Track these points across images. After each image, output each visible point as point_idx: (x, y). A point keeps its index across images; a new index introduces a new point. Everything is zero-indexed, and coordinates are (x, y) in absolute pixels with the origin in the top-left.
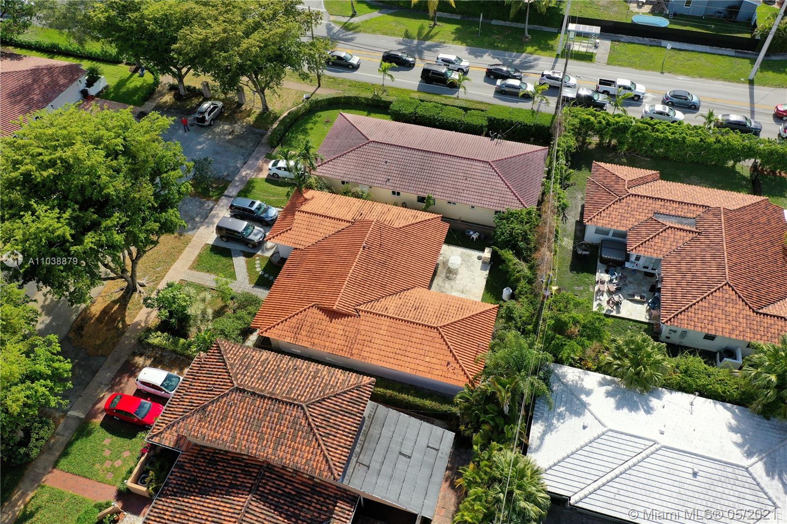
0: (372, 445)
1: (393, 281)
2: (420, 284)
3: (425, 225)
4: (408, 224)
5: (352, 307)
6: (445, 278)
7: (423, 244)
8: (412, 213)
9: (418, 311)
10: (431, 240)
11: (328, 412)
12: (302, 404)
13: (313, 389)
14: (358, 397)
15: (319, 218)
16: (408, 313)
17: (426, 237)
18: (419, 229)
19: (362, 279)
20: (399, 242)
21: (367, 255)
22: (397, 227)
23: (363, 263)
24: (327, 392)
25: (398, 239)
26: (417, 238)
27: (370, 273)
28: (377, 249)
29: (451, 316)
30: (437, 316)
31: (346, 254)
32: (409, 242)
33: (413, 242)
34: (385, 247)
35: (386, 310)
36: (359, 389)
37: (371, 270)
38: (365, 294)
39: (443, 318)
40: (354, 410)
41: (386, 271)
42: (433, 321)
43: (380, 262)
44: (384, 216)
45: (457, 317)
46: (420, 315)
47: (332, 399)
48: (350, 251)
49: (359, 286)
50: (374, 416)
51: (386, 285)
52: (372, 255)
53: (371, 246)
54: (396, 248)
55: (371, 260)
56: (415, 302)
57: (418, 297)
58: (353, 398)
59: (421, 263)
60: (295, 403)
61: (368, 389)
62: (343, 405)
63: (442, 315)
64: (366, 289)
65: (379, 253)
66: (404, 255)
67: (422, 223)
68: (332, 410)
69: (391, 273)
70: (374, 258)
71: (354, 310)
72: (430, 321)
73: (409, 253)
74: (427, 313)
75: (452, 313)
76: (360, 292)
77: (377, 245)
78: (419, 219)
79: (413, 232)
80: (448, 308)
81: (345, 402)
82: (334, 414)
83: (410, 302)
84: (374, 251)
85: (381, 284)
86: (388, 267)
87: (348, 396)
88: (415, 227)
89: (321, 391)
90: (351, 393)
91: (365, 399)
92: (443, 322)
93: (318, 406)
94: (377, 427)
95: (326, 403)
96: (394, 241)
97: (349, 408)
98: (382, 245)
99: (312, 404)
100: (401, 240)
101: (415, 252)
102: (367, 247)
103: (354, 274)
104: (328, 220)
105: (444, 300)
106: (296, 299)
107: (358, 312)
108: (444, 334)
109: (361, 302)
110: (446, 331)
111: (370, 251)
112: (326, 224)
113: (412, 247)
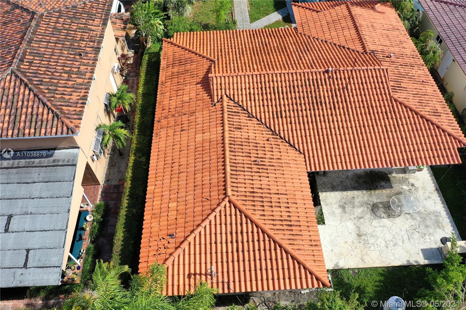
0: (15, 178)
1: (295, 123)
2: (312, 158)
3: (430, 129)
4: (413, 107)
5: (223, 93)
6: (371, 203)
7: (389, 138)
8: (440, 110)
9: (252, 166)
10: (407, 147)
11: (10, 97)
12: (14, 67)
13: (45, 74)
14: (42, 122)
15: (350, 23)
16: (241, 154)
17: (406, 138)
18: (415, 124)
19: (274, 88)
20: (368, 107)
21: (317, 79)
22: (395, 96)
23: (301, 80)
24: (41, 87)
25: (374, 105)
26: (395, 128)
27: (291, 92)
28: (337, 87)
29: (265, 213)
30: (253, 192)
31: (308, 62)
32: (380, 120)
33: (383, 124)
34: (347, 94)
35: (236, 128)
36: (56, 119)
37: (295, 92)
38: (253, 99)
39: (254, 201)
40: (22, 124)
41: (306, 110)
42: (239, 189)
43: (316, 97)
44: (406, 80)
45: (267, 222)
46: (246, 169)
47: (29, 94)
48: (314, 63)
49: (262, 88)
50: (58, 166)
51: (282, 117)
52: (322, 85)
53: (337, 79)
54: (356, 108)
55: (312, 87)
56: (271, 159)
57: (283, 161)
58: (40, 117)
59: (352, 148)
60: (15, 60)
61: (60, 130)
62: (24, 110)
63: (261, 199)
64: (261, 98)
65: (331, 91)
66: (350, 122)
67: (428, 124)
68: (15, 100)
69: (307, 116)
70: (318, 88)
71: (220, 97)
72: (239, 185)
73: (360, 127)
74: (254, 178)
75: (271, 213)
76: (252, 92)
77: (342, 84)
78: (434, 119)
79: (401, 118)
80: (281, 205)
81: (30, 110)
82: (9, 104)
83: (267, 152)
84: (330, 85)
85: (281, 111)
86: (314, 110)
87: (41, 110)
88: (413, 118)
89: (41, 81)
90: (46, 112)
91: (43, 131)
92: (244, 202)
93: (15, 83)
94: (42, 175)
95: (22, 90)
96: (367, 101)
97: (23, 117)
98: (347, 90)
99: (17, 76)
100: (375, 108)
101: (366, 132)
102: (330, 75)
103: (276, 76)
104: (353, 31)
105: (297, 197)
106: (219, 48)
107: (218, 102)
108: (220, 211)
109: (236, 99)
110: (228, 213)
111: (327, 80)
112: (346, 32)
113: (373, 126)
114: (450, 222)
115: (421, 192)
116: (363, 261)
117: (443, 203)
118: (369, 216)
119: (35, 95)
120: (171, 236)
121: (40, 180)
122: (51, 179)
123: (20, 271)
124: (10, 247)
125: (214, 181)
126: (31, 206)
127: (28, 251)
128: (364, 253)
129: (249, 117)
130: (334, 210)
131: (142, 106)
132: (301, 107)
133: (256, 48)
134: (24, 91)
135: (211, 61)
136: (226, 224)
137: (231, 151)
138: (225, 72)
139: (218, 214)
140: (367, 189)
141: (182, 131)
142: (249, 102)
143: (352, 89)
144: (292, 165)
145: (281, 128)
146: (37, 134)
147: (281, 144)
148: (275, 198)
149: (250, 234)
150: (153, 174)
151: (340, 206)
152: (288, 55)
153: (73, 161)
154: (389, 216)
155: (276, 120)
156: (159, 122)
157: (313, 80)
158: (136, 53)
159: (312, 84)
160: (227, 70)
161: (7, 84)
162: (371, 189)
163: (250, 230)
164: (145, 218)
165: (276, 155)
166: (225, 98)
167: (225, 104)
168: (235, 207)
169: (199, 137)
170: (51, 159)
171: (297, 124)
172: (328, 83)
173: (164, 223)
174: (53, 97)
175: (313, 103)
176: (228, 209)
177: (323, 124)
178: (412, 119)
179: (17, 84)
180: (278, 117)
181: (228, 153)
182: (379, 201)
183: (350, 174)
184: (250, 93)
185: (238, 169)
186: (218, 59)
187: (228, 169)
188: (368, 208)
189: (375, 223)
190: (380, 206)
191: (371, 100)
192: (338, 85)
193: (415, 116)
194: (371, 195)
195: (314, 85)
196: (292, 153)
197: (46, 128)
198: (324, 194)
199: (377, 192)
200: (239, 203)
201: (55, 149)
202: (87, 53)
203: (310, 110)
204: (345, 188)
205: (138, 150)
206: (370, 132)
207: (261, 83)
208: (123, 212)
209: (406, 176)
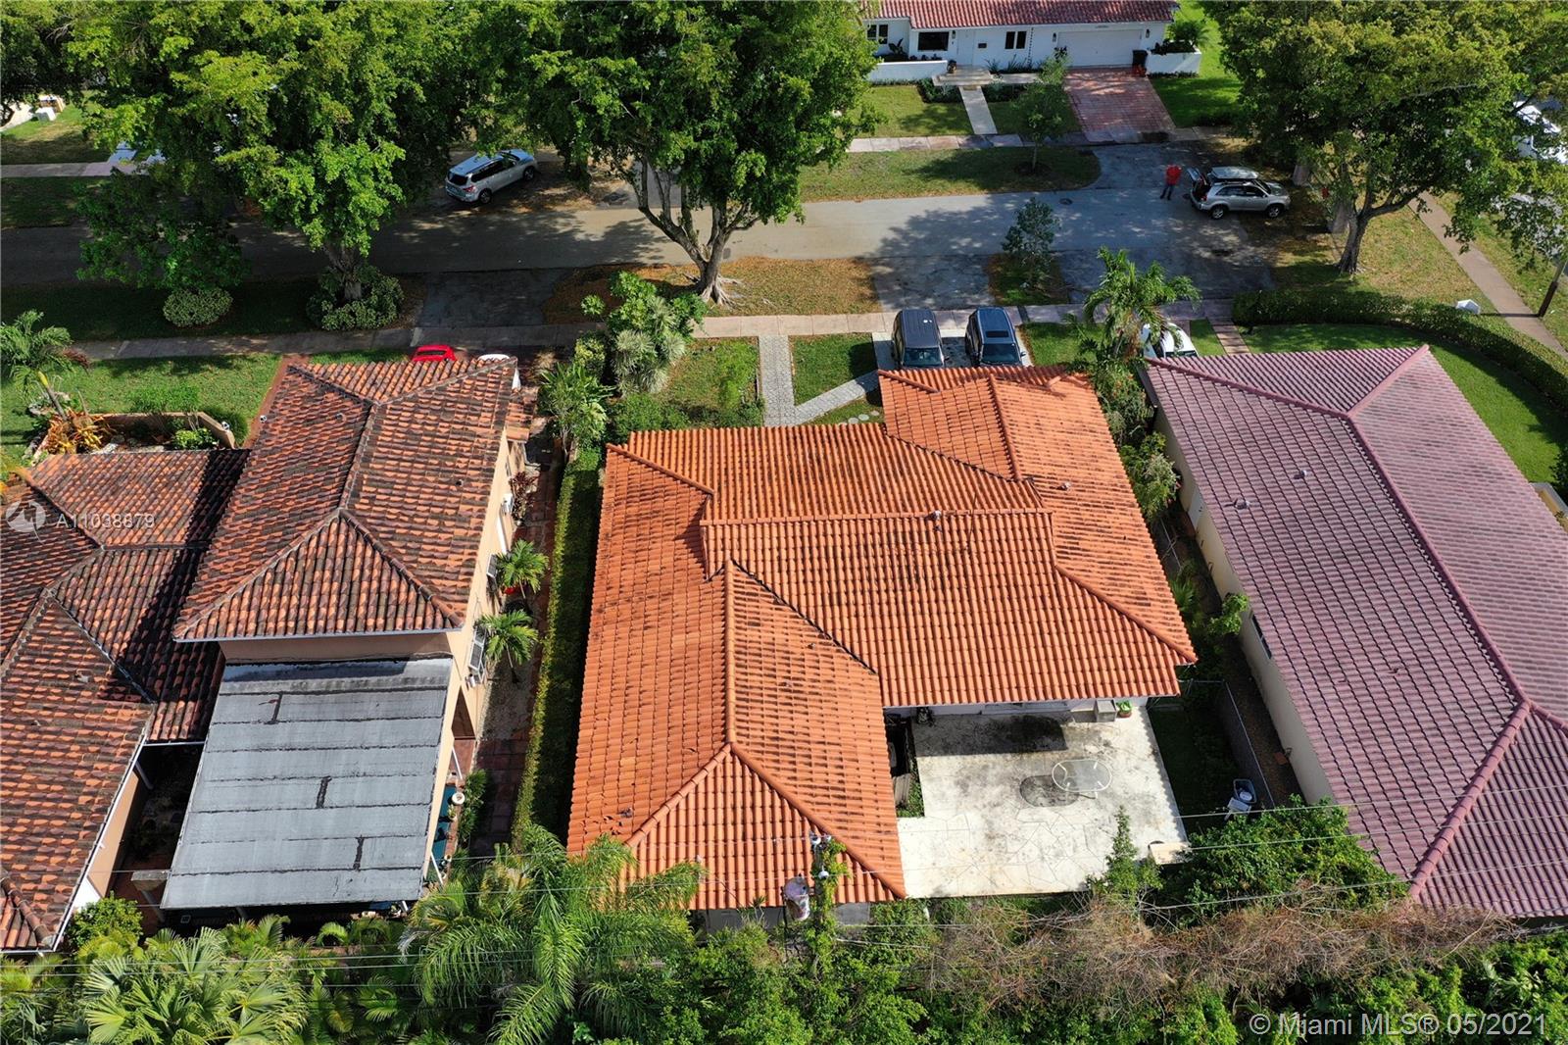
0: (333, 712)
1: (865, 616)
2: (894, 683)
3: (1124, 630)
4: (1096, 588)
5: (728, 557)
6: (1021, 778)
7: (1044, 646)
8: (1150, 591)
9: (778, 693)
10: (1077, 662)
11: (339, 561)
12: (343, 507)
13: (397, 520)
14: (398, 606)
15: (992, 418)
16: (758, 671)
17: (1078, 646)
18: (1097, 619)
19: (826, 548)
20: (1008, 587)
21: (911, 533)
22: (1063, 567)
23: (880, 534)
24: (393, 543)
25: (1020, 582)
26: (1057, 626)
27: (859, 557)
28: (950, 547)
29: (797, 775)
30: (777, 739)
31: (898, 497)
32: (1029, 611)
33: (1035, 619)
34: (968, 561)
35: (749, 624)
36: (422, 601)
37: (867, 557)
38: (784, 568)
39: (777, 754)
40: (362, 610)
41: (887, 591)
42: (751, 733)
43: (908, 567)
44: (1090, 535)
45: (799, 790)
46: (765, 698)
47: (373, 557)
48: (910, 499)
49: (803, 548)
50: (412, 689)
51: (839, 604)
52: (921, 543)
53: (951, 532)
54: (984, 588)
55: (902, 547)
56: (814, 681)
57: (837, 686)
58: (394, 597)
59: (972, 663)
60: (345, 495)
61: (429, 620)
62: (365, 584)
63: (791, 751)
64: (801, 567)
65: (938, 554)
66: (972, 614)
67: (1122, 620)
68: (348, 567)
69: (888, 603)
70: (914, 549)
71: (720, 565)
72: (750, 725)
73: (990, 624)
74: (780, 714)
75: (809, 776)
76: (784, 557)
77: (960, 542)
78: (1134, 611)
79: (1070, 609)
80: (828, 762)
81: (375, 584)
82: (338, 573)
83: (807, 670)
84: (937, 543)
85: (839, 593)
86: (903, 591)
87: (394, 585)
88: (1094, 607)
89: (393, 532)
90: (404, 588)
91: (400, 622)
92: (759, 755)
93: (347, 536)
94: (383, 706)
95: (360, 549)
96: (1006, 575)
97: (364, 597)
98: (970, 553)
99: (350, 524)
100: (1021, 589)
101: (1001, 635)
102: (938, 523)
103: (832, 526)
104: (996, 435)
105: (859, 749)
106: (723, 466)
107: (717, 574)
108: (715, 770)
109: (753, 570)
110: (729, 773)
111: (932, 534)
112: (983, 438)
113: (1015, 622)
114: (1173, 814)
115: (1121, 758)
116: (993, 882)
117: (1163, 779)
118: (1013, 802)
119: (383, 558)
120: (625, 813)
121: (380, 715)
122: (401, 714)
123: (348, 875)
124: (327, 833)
125: (706, 718)
126: (365, 761)
127: (361, 840)
128: (997, 868)
129: (776, 603)
130: (944, 789)
131: (563, 581)
132: (879, 585)
133: (798, 466)
134: (364, 551)
135: (705, 492)
136: (725, 793)
137: (737, 666)
138: (732, 515)
139: (711, 775)
140: (1013, 751)
141: (646, 628)
142: (777, 575)
143: (978, 553)
144: (854, 694)
145: (838, 626)
146: (390, 627)
147: (835, 654)
148: (817, 750)
149: (768, 810)
150: (588, 708)
151: (957, 783)
152: (860, 483)
153: (441, 680)
154: (1052, 802)
155: (828, 609)
156: (600, 611)
157: (904, 532)
158: (543, 469)
159: (901, 540)
160: (735, 513)
161: (332, 538)
162: (1021, 751)
163: (768, 802)
164: (575, 785)
165: (825, 673)
166: (731, 566)
167: (731, 578)
168: (742, 763)
169: (679, 640)
170: (401, 676)
171: (870, 618)
172: (933, 540)
173: (611, 793)
174: (415, 562)
175: (901, 578)
176: (729, 766)
177: (919, 617)
178: (1091, 611)
179: (351, 537)
180: (832, 605)
181: (732, 668)
182: (1036, 773)
183: (982, 722)
184: (779, 559)
185: (750, 697)
186: (719, 489)
187: (732, 696)
188: (1012, 787)
189: (1025, 814)
190: (1038, 783)
191: (1014, 574)
192: (952, 543)
193: (1098, 604)
194: (1020, 763)
195: (905, 544)
196: (857, 672)
197: (405, 617)
198: (928, 759)
199: (1034, 756)
200: (750, 757)
201: (407, 659)
202: (469, 480)
203: (895, 591)
204: (970, 749)
205: (556, 668)
206: (1009, 635)
207: (802, 538)
208: (529, 782)
209: (1097, 726)
